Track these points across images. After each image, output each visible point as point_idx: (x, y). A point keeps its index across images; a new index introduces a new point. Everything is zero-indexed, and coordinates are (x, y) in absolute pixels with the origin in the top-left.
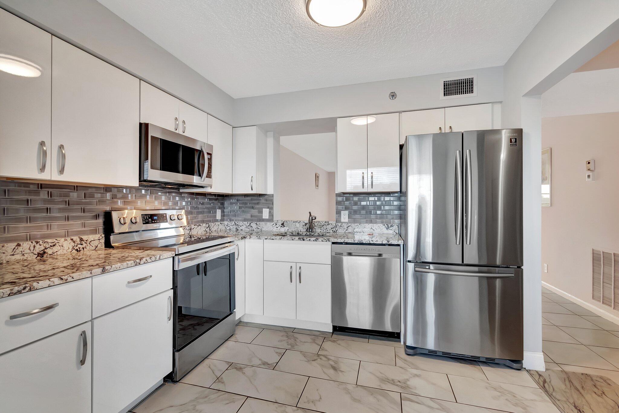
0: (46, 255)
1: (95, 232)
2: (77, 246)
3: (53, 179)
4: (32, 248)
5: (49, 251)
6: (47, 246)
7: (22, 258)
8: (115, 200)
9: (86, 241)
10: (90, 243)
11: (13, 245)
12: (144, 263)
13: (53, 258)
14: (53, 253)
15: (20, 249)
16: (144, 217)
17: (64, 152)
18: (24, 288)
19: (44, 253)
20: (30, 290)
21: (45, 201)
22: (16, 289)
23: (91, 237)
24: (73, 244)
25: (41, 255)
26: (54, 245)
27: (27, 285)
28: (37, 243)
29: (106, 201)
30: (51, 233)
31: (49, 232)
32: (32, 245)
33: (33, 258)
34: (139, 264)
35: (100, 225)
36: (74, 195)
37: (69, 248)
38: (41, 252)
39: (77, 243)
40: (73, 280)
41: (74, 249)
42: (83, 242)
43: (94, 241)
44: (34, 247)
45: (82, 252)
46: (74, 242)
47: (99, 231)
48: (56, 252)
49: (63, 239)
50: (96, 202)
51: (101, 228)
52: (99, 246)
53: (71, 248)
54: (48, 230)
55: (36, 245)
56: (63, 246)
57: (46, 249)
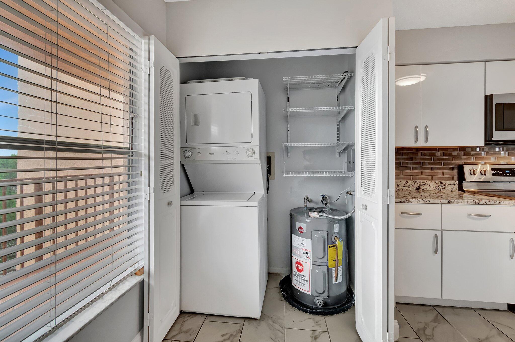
0: (420, 189)
1: (451, 179)
2: (438, 187)
3: (422, 146)
4: (413, 184)
5: (422, 187)
6: (421, 184)
7: (408, 189)
8: (469, 157)
9: (445, 184)
10: (448, 186)
11: (405, 181)
12: (483, 204)
13: (425, 192)
14: (424, 189)
15: (408, 184)
16: (494, 171)
17: (427, 129)
18: (406, 201)
19: (420, 188)
20: (409, 202)
21: (421, 159)
22: (403, 200)
23: (448, 182)
24: (436, 185)
25: (418, 189)
26: (425, 184)
27: (407, 199)
28: (416, 181)
29: (461, 158)
30: (423, 177)
31: (422, 176)
32: (413, 183)
33: (414, 190)
34: (478, 203)
35: (455, 175)
36: (438, 154)
37: (433, 188)
38: (418, 187)
39: (439, 185)
40: (430, 203)
41: (437, 188)
42: (443, 185)
43: (450, 185)
44: (414, 184)
45: (442, 191)
46: (437, 184)
47: (455, 179)
48: (426, 188)
49: (430, 181)
50: (452, 159)
51: (456, 177)
52: (454, 189)
53: (435, 187)
54: (421, 175)
55: (415, 183)
56: (430, 186)
57: (420, 186)
